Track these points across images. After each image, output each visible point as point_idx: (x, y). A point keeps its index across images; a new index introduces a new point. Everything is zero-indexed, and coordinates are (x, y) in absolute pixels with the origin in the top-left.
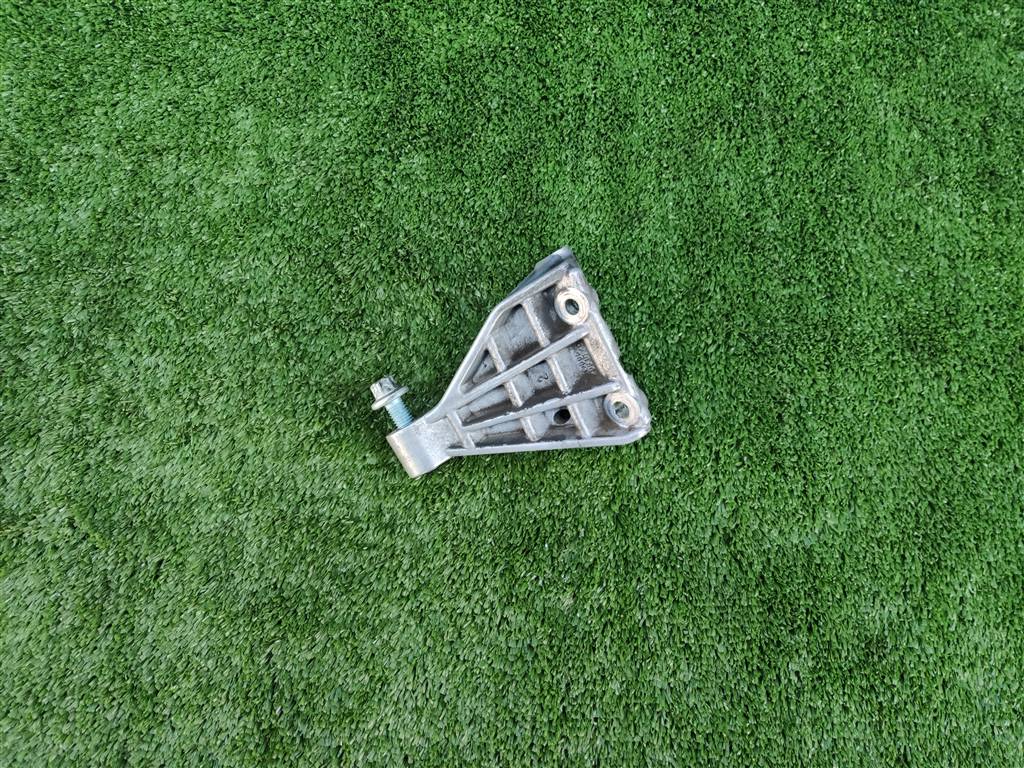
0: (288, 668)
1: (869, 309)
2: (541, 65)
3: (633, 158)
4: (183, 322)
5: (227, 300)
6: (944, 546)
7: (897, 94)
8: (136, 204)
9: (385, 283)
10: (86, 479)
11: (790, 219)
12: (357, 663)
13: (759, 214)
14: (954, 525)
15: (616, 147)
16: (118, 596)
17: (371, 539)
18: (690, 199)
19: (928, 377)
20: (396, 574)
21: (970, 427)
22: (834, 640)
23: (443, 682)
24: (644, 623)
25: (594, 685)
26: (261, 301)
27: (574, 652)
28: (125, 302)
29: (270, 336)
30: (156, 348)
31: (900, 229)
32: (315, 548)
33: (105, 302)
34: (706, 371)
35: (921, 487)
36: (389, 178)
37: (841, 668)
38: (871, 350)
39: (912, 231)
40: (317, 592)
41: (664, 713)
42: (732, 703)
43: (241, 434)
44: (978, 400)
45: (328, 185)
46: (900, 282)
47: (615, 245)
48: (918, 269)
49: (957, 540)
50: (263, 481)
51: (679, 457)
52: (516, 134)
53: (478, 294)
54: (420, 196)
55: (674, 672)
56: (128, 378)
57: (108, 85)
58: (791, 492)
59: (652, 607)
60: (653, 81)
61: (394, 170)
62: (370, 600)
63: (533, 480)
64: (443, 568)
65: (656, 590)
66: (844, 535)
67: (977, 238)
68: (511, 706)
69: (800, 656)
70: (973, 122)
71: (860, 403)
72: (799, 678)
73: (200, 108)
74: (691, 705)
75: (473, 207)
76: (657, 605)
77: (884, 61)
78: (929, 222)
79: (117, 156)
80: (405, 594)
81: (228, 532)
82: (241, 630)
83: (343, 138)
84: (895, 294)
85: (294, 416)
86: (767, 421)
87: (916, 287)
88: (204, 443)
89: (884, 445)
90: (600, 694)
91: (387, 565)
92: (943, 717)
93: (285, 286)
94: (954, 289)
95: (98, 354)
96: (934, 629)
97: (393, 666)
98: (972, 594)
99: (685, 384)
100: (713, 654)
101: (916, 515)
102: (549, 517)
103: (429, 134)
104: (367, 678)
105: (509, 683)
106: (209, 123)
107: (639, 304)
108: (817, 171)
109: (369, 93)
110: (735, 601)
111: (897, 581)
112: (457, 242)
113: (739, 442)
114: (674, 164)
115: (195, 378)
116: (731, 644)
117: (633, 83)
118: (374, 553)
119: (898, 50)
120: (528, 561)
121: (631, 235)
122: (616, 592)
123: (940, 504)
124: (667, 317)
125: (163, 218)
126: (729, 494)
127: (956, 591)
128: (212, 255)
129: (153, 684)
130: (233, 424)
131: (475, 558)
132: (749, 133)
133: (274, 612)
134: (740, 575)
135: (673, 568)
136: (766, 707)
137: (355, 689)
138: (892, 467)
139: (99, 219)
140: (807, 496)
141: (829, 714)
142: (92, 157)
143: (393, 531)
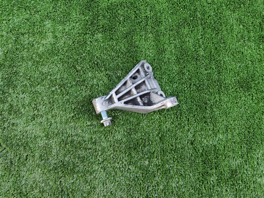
0: (66, 185)
1: (230, 76)
2: (135, 7)
3: (162, 34)
4: (32, 84)
5: (45, 78)
6: (252, 143)
7: (236, 15)
8: (17, 50)
9: (91, 72)
10: (4, 131)
11: (207, 51)
12: (86, 183)
13: (198, 50)
14: (255, 137)
15: (157, 31)
16: (15, 166)
17: (89, 146)
18: (178, 46)
19: (247, 95)
20: (97, 157)
21: (259, 109)
22: (223, 171)
23: (112, 188)
24: (169, 168)
25: (155, 187)
26: (55, 77)
27: (149, 178)
28: (14, 79)
29: (57, 88)
30: (24, 92)
31: (238, 53)
32: (73, 150)
33: (8, 79)
34: (184, 95)
35: (246, 127)
36: (91, 41)
37: (225, 179)
38: (231, 88)
39: (241, 54)
40: (74, 162)
41: (176, 194)
42: (195, 190)
43: (50, 117)
44: (261, 102)
45: (73, 43)
46: (238, 69)
47: (157, 59)
48: (243, 65)
49: (256, 141)
50: (57, 131)
51: (177, 120)
52: (128, 27)
53: (118, 74)
54: (100, 46)
55: (178, 182)
56: (16, 101)
57: (7, 14)
58: (210, 129)
59: (171, 164)
60: (167, 12)
61: (93, 38)
62: (90, 165)
63: (136, 128)
64: (111, 154)
65: (172, 159)
66: (225, 141)
67: (259, 56)
68: (132, 194)
69: (213, 176)
70: (257, 23)
71: (228, 103)
72: (213, 182)
73: (35, 21)
74: (183, 191)
75: (116, 49)
76: (173, 163)
77: (232, 6)
78: (246, 51)
79: (10, 36)
80: (100, 162)
81: (47, 146)
82: (52, 174)
83: (77, 29)
84: (237, 72)
85: (65, 111)
86: (202, 109)
87: (243, 70)
88: (39, 120)
89: (235, 115)
90: (157, 190)
91: (94, 154)
92: (254, 191)
93: (62, 73)
94: (253, 70)
95: (6, 95)
96: (250, 167)
97: (97, 183)
98: (261, 156)
99: (179, 99)
100: (189, 176)
101: (245, 135)
102: (141, 139)
103: (103, 28)
104: (89, 187)
105: (131, 187)
106: (38, 25)
107: (165, 76)
108: (214, 37)
109: (85, 16)
110: (195, 161)
111: (240, 153)
112: (112, 59)
113: (194, 115)
114: (174, 35)
115: (36, 101)
116: (194, 173)
117: (161, 12)
118: (90, 151)
119: (236, 2)
120: (135, 152)
121: (162, 56)
122: (161, 160)
123: (251, 131)
124: (173, 80)
125: (25, 54)
126: (192, 130)
127: (256, 156)
128: (40, 64)
129: (26, 191)
130: (47, 114)
131: (120, 151)
132: (195, 26)
133: (61, 169)
134: (196, 153)
135: (177, 152)
136: (204, 191)
137: (86, 191)
138: (237, 121)
139: (6, 54)
140: (214, 130)
141: (222, 192)
142: (3, 36)
143: (96, 144)
